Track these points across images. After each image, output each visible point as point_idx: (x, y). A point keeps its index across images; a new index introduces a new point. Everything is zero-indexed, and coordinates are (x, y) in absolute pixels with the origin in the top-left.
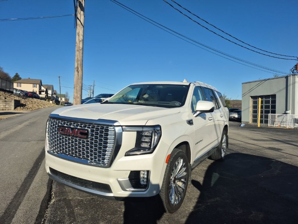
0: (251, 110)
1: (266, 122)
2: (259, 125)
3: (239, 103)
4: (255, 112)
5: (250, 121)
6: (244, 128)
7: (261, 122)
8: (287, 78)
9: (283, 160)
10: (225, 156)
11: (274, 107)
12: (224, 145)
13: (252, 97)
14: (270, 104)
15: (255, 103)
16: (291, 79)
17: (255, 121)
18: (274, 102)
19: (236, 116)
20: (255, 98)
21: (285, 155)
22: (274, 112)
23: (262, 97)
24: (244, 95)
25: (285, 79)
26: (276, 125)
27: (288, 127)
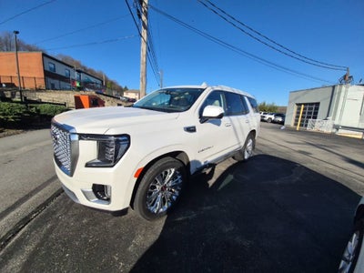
0: (294, 115)
1: (306, 126)
2: (298, 128)
3: (285, 109)
4: (298, 117)
5: (292, 125)
6: (284, 130)
7: (301, 125)
8: (334, 87)
9: (308, 166)
10: (249, 158)
11: (316, 113)
12: (250, 148)
13: (297, 104)
14: (313, 111)
15: (299, 109)
16: (337, 89)
17: (296, 124)
18: (317, 109)
19: (280, 119)
20: (299, 105)
21: (313, 160)
22: (315, 118)
23: (304, 104)
24: (290, 102)
25: (331, 89)
26: (314, 130)
27: (325, 131)
